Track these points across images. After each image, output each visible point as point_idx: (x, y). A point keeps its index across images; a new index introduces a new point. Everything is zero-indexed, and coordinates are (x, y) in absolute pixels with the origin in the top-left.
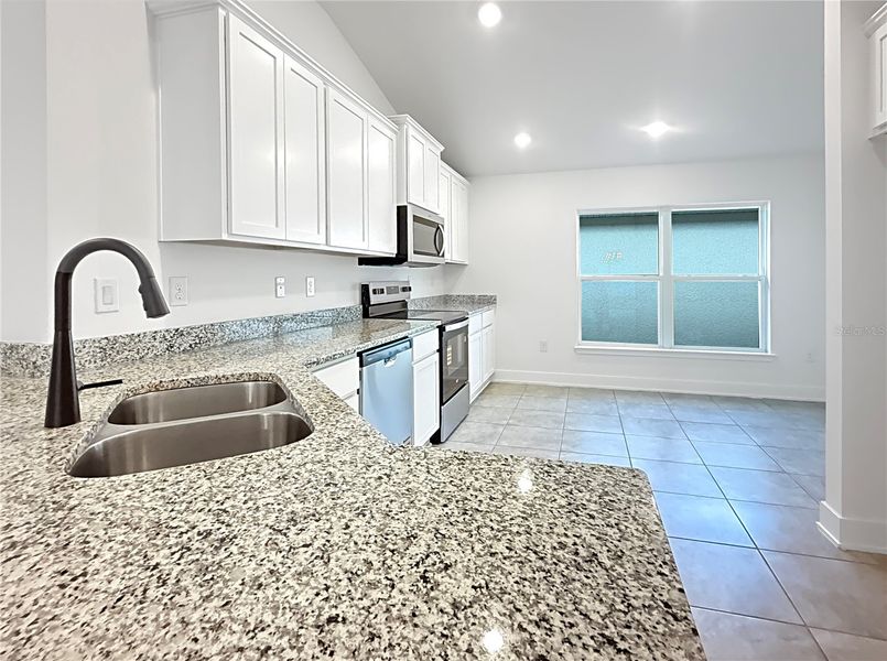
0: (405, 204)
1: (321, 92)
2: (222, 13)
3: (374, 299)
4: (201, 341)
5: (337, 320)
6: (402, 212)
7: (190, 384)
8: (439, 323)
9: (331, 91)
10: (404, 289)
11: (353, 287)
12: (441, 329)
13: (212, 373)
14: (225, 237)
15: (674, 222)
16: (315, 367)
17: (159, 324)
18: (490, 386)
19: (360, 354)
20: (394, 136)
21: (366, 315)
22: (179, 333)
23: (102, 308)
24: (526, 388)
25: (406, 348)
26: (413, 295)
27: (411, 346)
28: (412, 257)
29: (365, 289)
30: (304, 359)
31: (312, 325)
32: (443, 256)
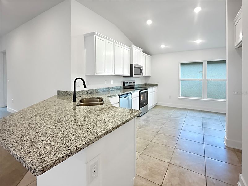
0: (132, 64)
1: (113, 44)
2: (95, 36)
3: (126, 85)
4: (91, 92)
5: (117, 89)
6: (131, 66)
7: (90, 99)
8: (139, 90)
9: (115, 44)
10: (133, 82)
11: (121, 82)
12: (140, 91)
13: (93, 97)
14: (95, 74)
15: (207, 63)
16: (109, 97)
17: (86, 89)
18: (156, 106)
19: (119, 96)
20: (130, 50)
21: (124, 88)
22: (88, 90)
23: (78, 86)
24: (165, 107)
25: (130, 95)
26: (136, 84)
27: (131, 95)
28: (134, 76)
29: (124, 82)
30: (108, 96)
31: (112, 90)
32: (142, 75)
